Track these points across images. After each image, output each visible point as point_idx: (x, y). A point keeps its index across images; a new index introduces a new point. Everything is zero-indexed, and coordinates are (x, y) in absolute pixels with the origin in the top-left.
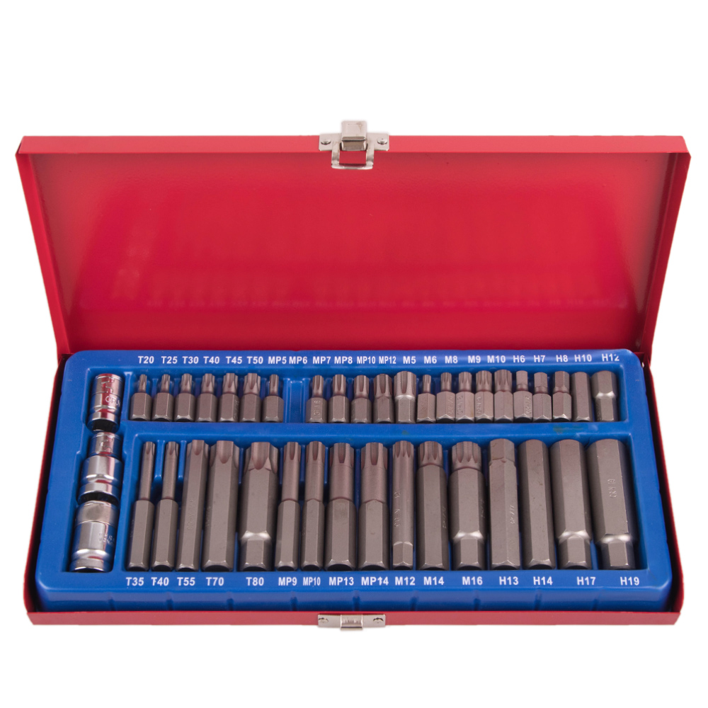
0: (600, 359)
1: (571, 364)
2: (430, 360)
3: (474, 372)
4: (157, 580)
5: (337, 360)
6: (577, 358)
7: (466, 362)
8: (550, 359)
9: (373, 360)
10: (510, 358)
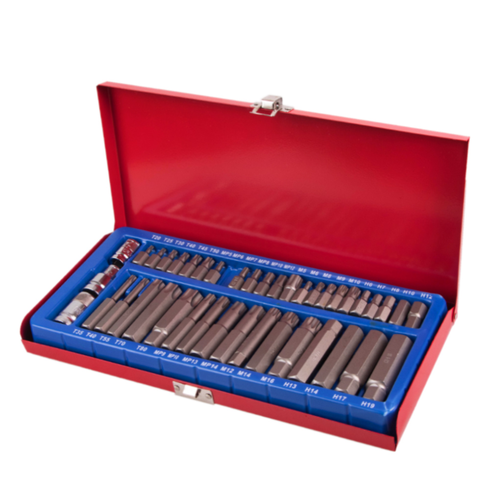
0: (419, 296)
1: (400, 294)
2: (314, 273)
3: (338, 286)
4: (90, 334)
5: (261, 261)
6: (405, 292)
7: (335, 279)
8: (388, 288)
9: (281, 265)
10: (363, 282)
